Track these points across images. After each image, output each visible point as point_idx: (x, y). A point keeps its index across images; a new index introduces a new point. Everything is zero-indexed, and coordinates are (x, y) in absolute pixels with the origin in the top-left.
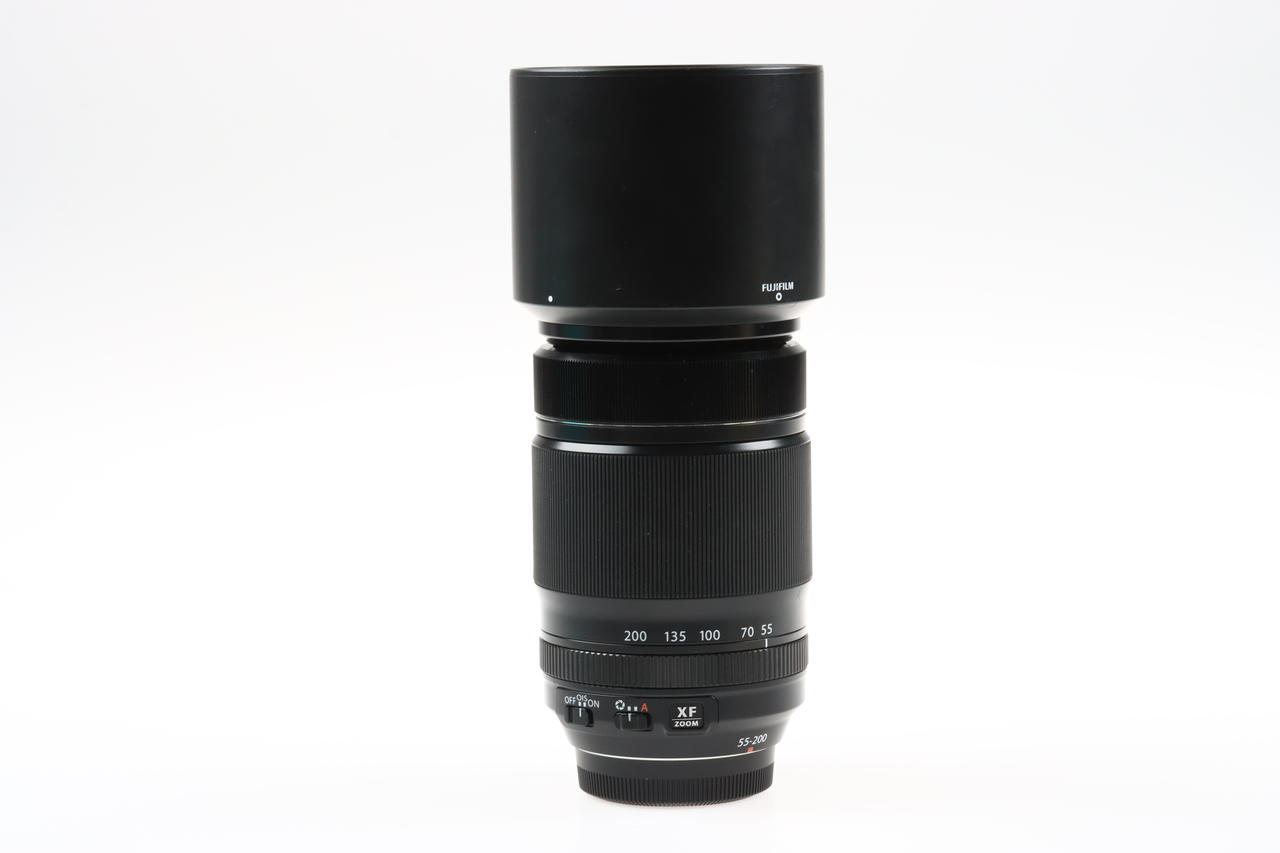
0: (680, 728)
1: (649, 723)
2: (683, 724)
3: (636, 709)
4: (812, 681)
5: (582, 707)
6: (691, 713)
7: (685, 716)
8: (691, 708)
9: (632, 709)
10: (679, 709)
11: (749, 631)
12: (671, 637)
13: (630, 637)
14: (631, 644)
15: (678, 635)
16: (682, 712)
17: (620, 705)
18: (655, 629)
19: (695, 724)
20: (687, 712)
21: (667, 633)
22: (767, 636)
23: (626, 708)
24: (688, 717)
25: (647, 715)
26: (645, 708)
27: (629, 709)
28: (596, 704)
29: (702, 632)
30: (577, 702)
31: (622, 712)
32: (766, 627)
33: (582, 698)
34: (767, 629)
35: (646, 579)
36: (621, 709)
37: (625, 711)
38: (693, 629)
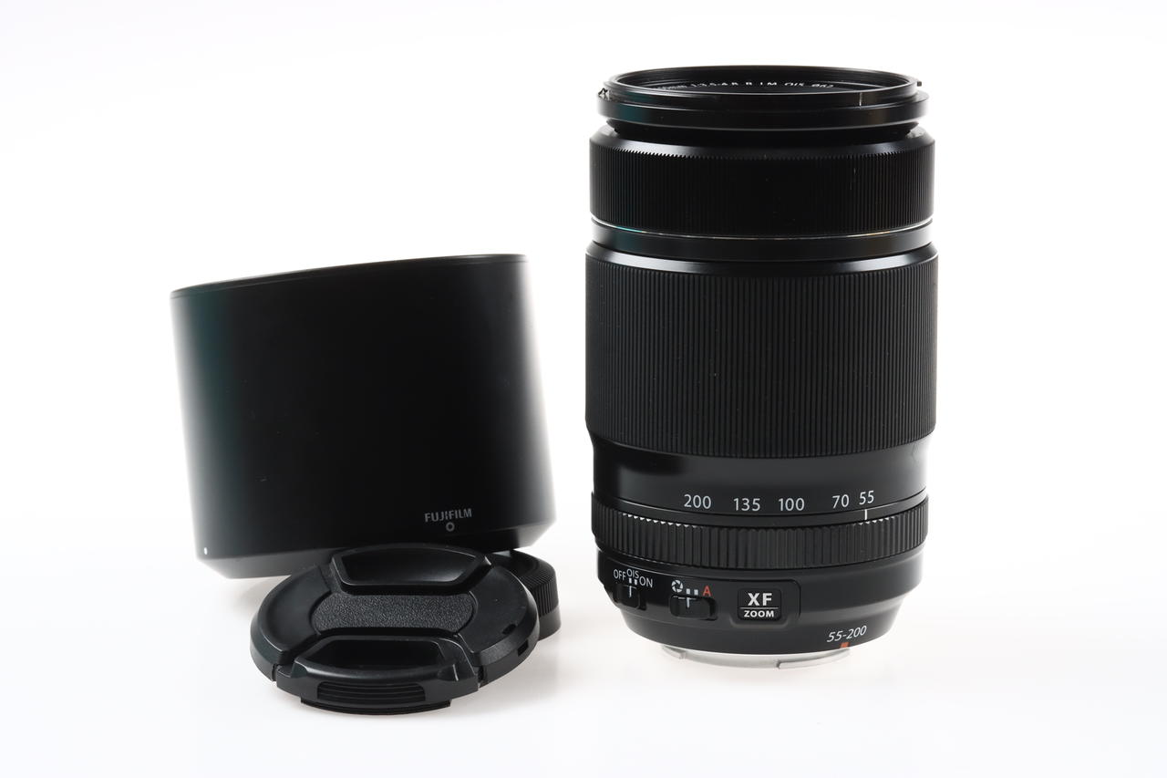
0: (750, 619)
1: (713, 610)
2: (754, 614)
3: (696, 592)
4: (931, 557)
5: (633, 584)
6: (765, 600)
7: (757, 604)
8: (765, 595)
9: (692, 592)
10: (750, 595)
11: (843, 500)
12: (741, 505)
13: (691, 503)
14: (692, 511)
15: (751, 503)
16: (754, 599)
17: (678, 587)
18: (723, 494)
19: (770, 614)
20: (760, 599)
21: (737, 500)
22: (867, 506)
23: (684, 590)
24: (761, 605)
25: (711, 602)
26: (707, 592)
27: (688, 591)
28: (649, 583)
29: (781, 500)
30: (627, 578)
31: (680, 595)
32: (866, 495)
33: (633, 573)
34: (868, 497)
35: (712, 432)
36: (679, 591)
37: (683, 594)
38: (769, 495)
